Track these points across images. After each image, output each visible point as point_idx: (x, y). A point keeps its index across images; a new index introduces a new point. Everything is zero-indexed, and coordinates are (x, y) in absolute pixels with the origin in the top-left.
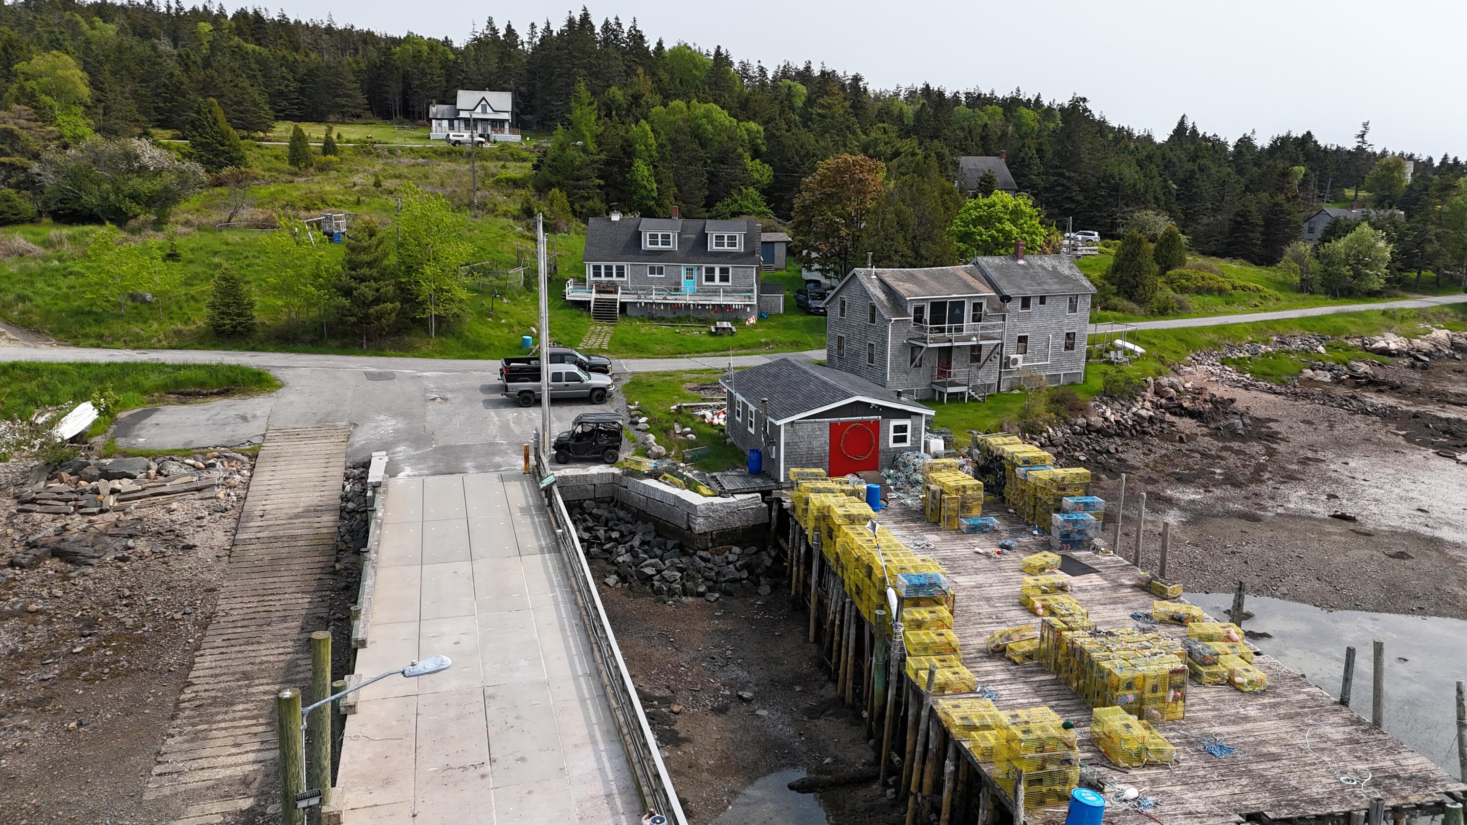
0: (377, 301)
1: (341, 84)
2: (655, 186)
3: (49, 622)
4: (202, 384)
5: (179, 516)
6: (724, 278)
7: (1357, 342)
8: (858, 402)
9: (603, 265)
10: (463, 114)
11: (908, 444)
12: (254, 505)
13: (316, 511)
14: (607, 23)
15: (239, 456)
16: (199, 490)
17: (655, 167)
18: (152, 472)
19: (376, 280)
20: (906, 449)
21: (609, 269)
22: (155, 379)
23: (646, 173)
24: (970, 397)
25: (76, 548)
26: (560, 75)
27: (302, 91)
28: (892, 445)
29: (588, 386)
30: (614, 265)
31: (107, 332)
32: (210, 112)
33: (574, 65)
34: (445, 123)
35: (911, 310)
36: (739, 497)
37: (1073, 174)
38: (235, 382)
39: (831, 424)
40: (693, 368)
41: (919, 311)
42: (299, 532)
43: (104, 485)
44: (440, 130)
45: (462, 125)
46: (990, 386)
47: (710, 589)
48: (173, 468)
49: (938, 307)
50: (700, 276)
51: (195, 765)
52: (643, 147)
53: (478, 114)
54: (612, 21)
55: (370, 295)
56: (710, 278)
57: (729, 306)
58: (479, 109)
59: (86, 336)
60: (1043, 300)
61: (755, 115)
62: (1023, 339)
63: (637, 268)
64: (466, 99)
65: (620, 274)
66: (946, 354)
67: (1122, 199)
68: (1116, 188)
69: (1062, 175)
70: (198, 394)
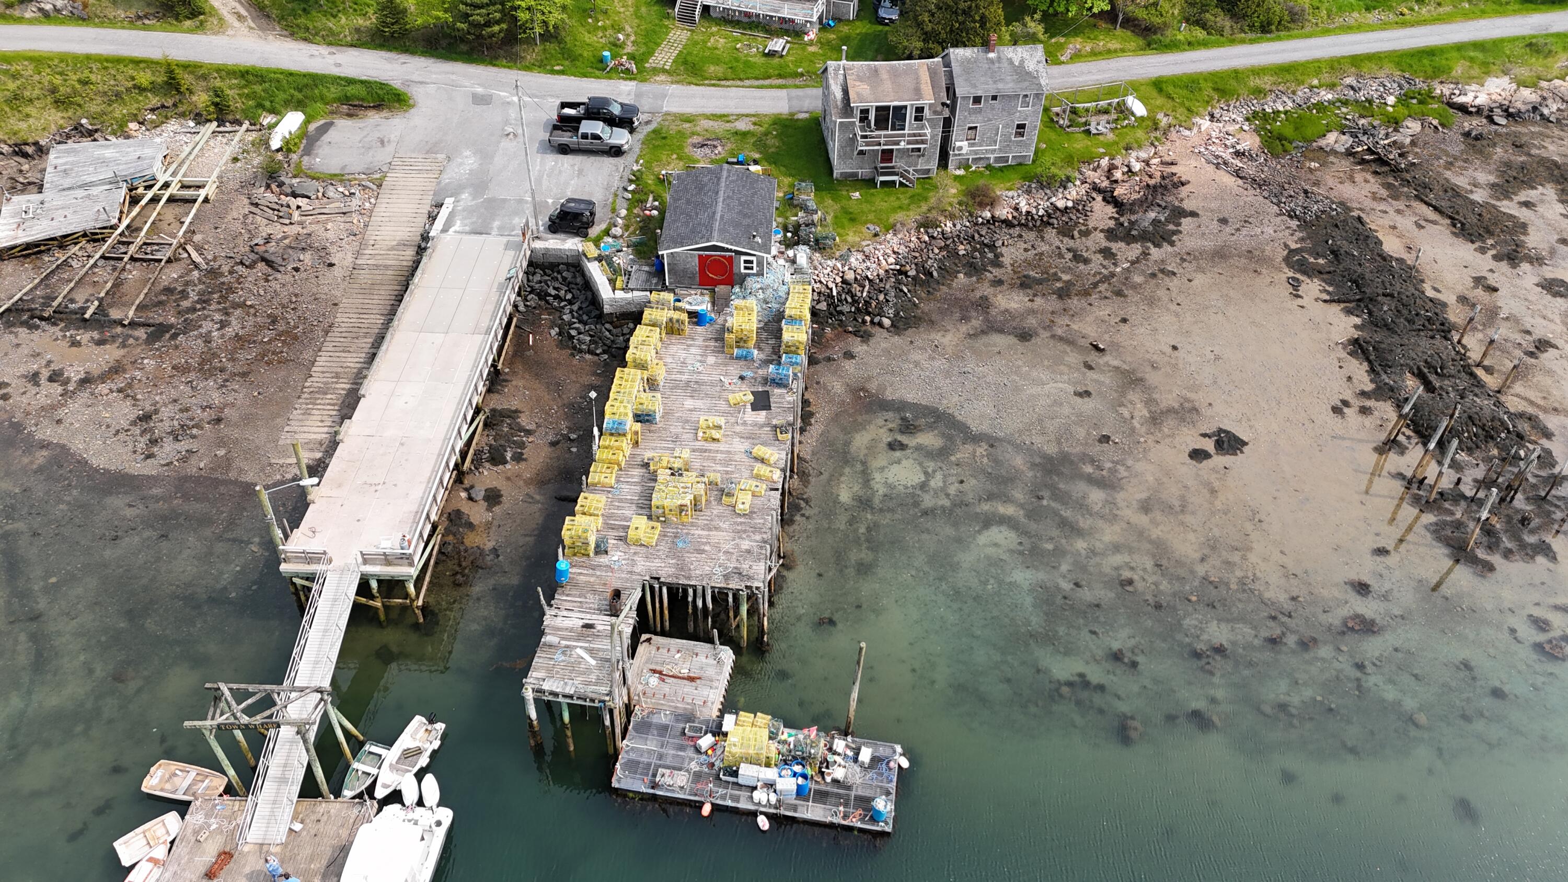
4: (362, 100)
5: (331, 235)
8: (714, 245)
11: (754, 271)
12: (371, 233)
13: (405, 244)
15: (371, 185)
16: (344, 214)
18: (320, 195)
20: (753, 275)
24: (901, 184)
25: (274, 256)
28: (743, 271)
29: (607, 144)
36: (636, 293)
39: (699, 256)
41: (865, 114)
42: (390, 263)
43: (294, 202)
48: (331, 191)
49: (882, 111)
55: (482, 20)
57: (792, 20)
60: (994, 98)
62: (972, 129)
70: (359, 107)
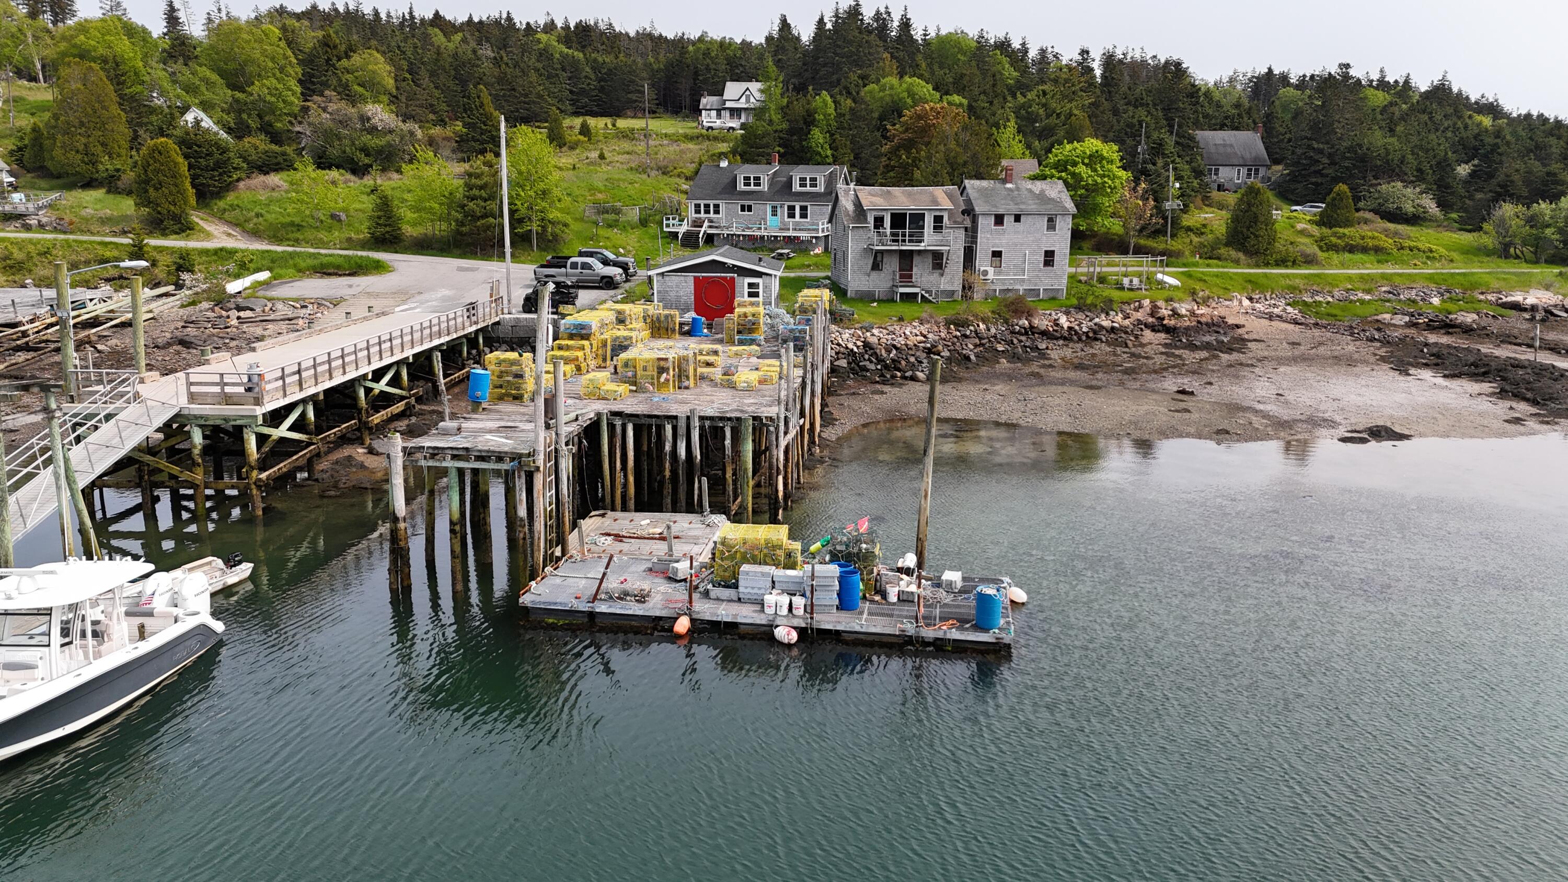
2: (829, 152)
4: (338, 267)
6: (804, 215)
7: (1491, 297)
8: (714, 261)
9: (702, 203)
10: (728, 104)
14: (878, 13)
15: (329, 304)
16: (290, 320)
17: (832, 135)
18: (267, 309)
21: (707, 206)
22: (310, 262)
23: (821, 141)
24: (924, 299)
25: (193, 340)
28: (746, 298)
29: (598, 275)
30: (712, 203)
31: (301, 237)
32: (479, 97)
34: (714, 113)
35: (871, 220)
38: (360, 267)
39: (695, 278)
41: (879, 222)
43: (234, 314)
44: (708, 119)
45: (728, 114)
48: (279, 306)
50: (783, 213)
52: (822, 117)
53: (742, 104)
56: (792, 215)
57: (798, 238)
58: (743, 99)
59: (288, 240)
60: (1017, 218)
62: (997, 254)
63: (730, 206)
64: (733, 90)
65: (717, 212)
66: (907, 258)
67: (1372, 170)
68: (1363, 159)
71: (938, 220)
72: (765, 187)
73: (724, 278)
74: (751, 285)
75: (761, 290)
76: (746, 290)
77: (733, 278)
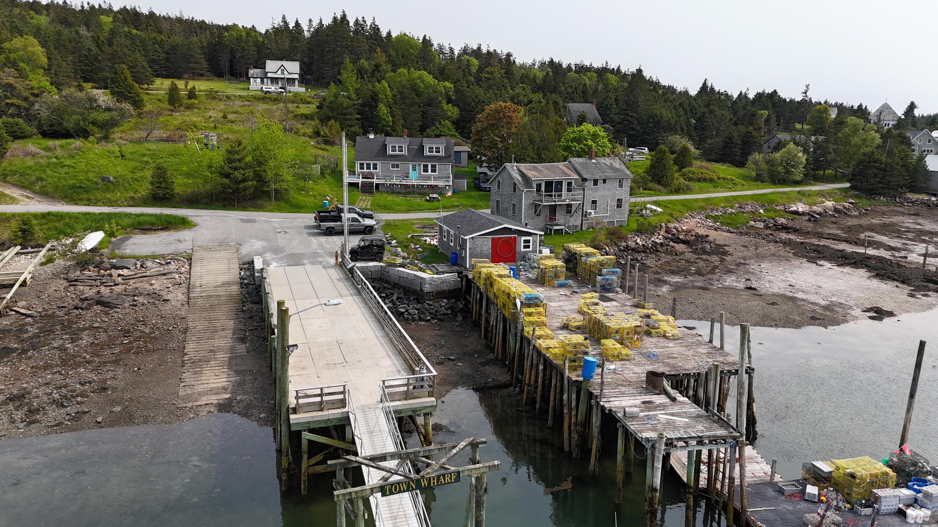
0: (244, 181)
1: (192, 56)
2: (391, 119)
3: (106, 331)
4: (153, 224)
5: (157, 287)
6: (434, 171)
7: (782, 208)
8: (505, 228)
9: (365, 162)
10: (269, 75)
11: (531, 249)
12: (196, 280)
13: (228, 284)
14: (357, 20)
15: (182, 259)
16: (164, 275)
17: (391, 108)
18: (138, 266)
19: (243, 169)
20: (530, 252)
21: (368, 165)
22: (126, 222)
23: (385, 111)
24: (566, 232)
25: (110, 301)
26: (329, 52)
27: (167, 59)
28: (522, 249)
29: (363, 225)
30: (372, 163)
31: (93, 198)
32: (122, 73)
33: (337, 46)
34: (259, 80)
35: (534, 186)
36: (446, 275)
37: (634, 114)
38: (170, 223)
39: (492, 238)
40: (418, 217)
41: (539, 186)
42: (221, 293)
43: (113, 271)
44: (255, 85)
45: (269, 81)
46: (576, 226)
47: (432, 318)
48: (149, 264)
49: (549, 184)
50: (420, 169)
51: (199, 382)
52: (384, 97)
53: (279, 75)
54: (360, 19)
55: (240, 177)
56: (426, 170)
57: (437, 186)
58: (280, 72)
60: (604, 181)
61: (448, 78)
62: (594, 202)
63: (384, 165)
64: (272, 66)
65: (375, 168)
66: (553, 209)
67: (662, 128)
68: (658, 122)
69: (628, 115)
70: (151, 230)
71: (569, 184)
72: (405, 152)
73: (511, 237)
74: (525, 241)
75: (531, 244)
76: (522, 244)
77: (515, 238)
